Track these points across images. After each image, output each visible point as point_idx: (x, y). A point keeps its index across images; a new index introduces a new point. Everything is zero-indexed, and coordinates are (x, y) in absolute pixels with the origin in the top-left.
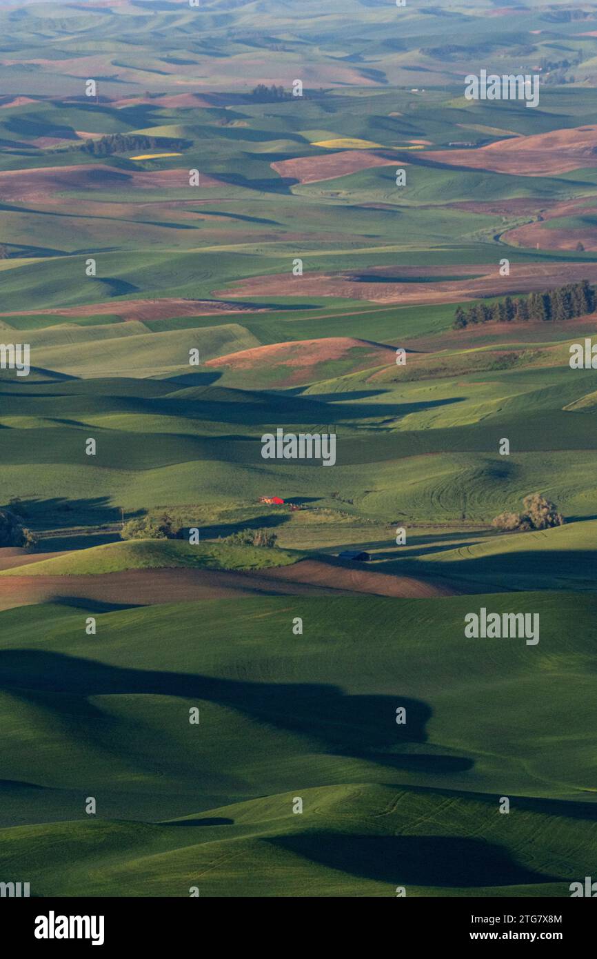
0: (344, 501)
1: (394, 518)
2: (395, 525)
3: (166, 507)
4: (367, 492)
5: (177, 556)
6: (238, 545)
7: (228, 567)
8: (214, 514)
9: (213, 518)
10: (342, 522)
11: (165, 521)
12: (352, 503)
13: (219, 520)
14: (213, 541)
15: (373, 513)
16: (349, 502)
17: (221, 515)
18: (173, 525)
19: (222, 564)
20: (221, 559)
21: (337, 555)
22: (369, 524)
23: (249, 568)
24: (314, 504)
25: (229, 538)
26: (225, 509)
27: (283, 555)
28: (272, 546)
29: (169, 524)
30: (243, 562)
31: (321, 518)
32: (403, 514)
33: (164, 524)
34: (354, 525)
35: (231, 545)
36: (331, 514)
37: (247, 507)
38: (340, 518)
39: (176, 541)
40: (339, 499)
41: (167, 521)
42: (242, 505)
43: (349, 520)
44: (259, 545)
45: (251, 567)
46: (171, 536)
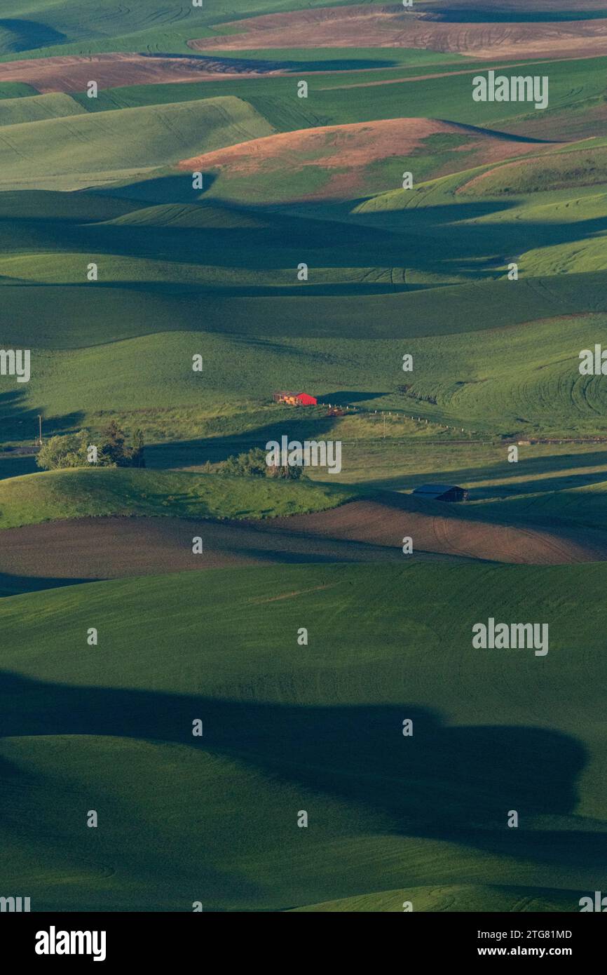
0: (421, 399)
1: (505, 427)
2: (509, 439)
3: (113, 412)
4: (461, 383)
5: (134, 495)
6: (239, 476)
7: (222, 515)
8: (196, 424)
9: (195, 430)
10: (419, 434)
11: (113, 435)
12: (435, 403)
13: (206, 434)
14: (195, 469)
15: (473, 419)
16: (429, 399)
17: (209, 425)
18: (126, 444)
19: (212, 509)
20: (210, 501)
21: (410, 492)
22: (464, 439)
23: (258, 516)
24: (369, 404)
25: (222, 465)
26: (214, 415)
27: (317, 493)
28: (298, 477)
29: (120, 441)
30: (248, 506)
31: (383, 429)
32: (522, 421)
33: (111, 441)
34: (439, 440)
35: (226, 477)
36: (399, 422)
37: (253, 411)
38: (413, 426)
39: (132, 472)
40: (413, 396)
41: (117, 437)
42: (245, 407)
43: (429, 431)
44: (276, 476)
45: (261, 515)
46: (123, 463)
